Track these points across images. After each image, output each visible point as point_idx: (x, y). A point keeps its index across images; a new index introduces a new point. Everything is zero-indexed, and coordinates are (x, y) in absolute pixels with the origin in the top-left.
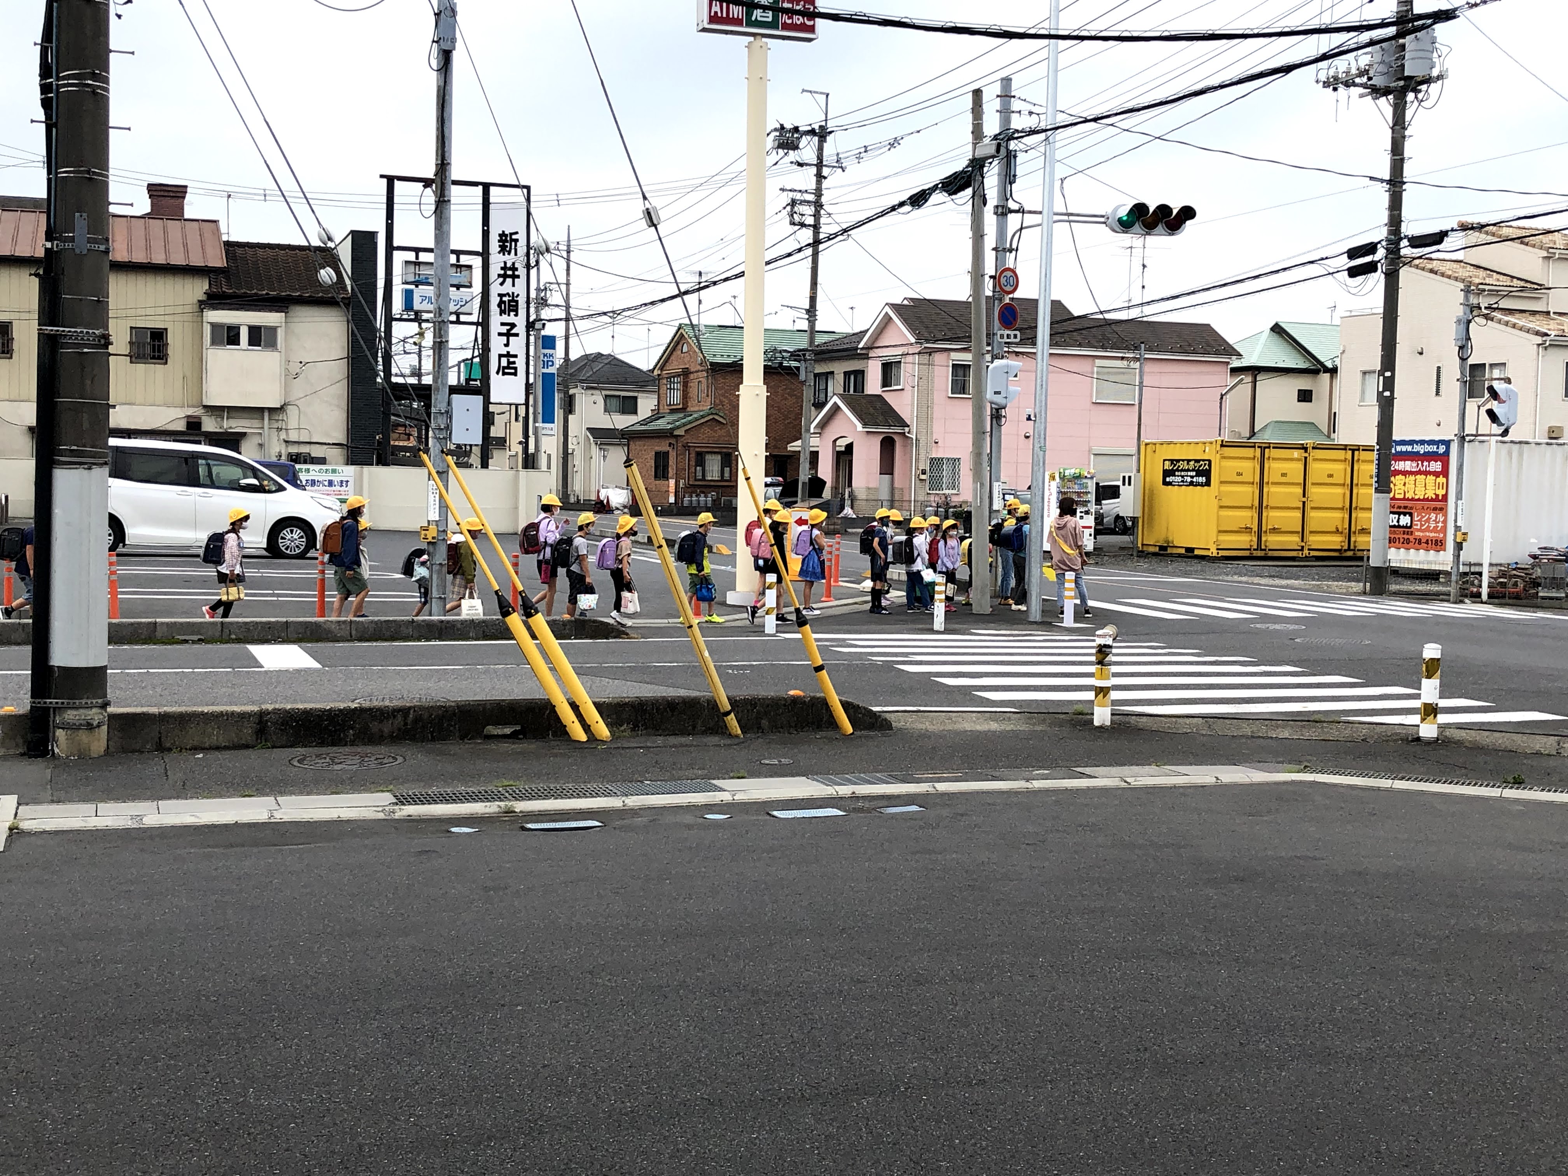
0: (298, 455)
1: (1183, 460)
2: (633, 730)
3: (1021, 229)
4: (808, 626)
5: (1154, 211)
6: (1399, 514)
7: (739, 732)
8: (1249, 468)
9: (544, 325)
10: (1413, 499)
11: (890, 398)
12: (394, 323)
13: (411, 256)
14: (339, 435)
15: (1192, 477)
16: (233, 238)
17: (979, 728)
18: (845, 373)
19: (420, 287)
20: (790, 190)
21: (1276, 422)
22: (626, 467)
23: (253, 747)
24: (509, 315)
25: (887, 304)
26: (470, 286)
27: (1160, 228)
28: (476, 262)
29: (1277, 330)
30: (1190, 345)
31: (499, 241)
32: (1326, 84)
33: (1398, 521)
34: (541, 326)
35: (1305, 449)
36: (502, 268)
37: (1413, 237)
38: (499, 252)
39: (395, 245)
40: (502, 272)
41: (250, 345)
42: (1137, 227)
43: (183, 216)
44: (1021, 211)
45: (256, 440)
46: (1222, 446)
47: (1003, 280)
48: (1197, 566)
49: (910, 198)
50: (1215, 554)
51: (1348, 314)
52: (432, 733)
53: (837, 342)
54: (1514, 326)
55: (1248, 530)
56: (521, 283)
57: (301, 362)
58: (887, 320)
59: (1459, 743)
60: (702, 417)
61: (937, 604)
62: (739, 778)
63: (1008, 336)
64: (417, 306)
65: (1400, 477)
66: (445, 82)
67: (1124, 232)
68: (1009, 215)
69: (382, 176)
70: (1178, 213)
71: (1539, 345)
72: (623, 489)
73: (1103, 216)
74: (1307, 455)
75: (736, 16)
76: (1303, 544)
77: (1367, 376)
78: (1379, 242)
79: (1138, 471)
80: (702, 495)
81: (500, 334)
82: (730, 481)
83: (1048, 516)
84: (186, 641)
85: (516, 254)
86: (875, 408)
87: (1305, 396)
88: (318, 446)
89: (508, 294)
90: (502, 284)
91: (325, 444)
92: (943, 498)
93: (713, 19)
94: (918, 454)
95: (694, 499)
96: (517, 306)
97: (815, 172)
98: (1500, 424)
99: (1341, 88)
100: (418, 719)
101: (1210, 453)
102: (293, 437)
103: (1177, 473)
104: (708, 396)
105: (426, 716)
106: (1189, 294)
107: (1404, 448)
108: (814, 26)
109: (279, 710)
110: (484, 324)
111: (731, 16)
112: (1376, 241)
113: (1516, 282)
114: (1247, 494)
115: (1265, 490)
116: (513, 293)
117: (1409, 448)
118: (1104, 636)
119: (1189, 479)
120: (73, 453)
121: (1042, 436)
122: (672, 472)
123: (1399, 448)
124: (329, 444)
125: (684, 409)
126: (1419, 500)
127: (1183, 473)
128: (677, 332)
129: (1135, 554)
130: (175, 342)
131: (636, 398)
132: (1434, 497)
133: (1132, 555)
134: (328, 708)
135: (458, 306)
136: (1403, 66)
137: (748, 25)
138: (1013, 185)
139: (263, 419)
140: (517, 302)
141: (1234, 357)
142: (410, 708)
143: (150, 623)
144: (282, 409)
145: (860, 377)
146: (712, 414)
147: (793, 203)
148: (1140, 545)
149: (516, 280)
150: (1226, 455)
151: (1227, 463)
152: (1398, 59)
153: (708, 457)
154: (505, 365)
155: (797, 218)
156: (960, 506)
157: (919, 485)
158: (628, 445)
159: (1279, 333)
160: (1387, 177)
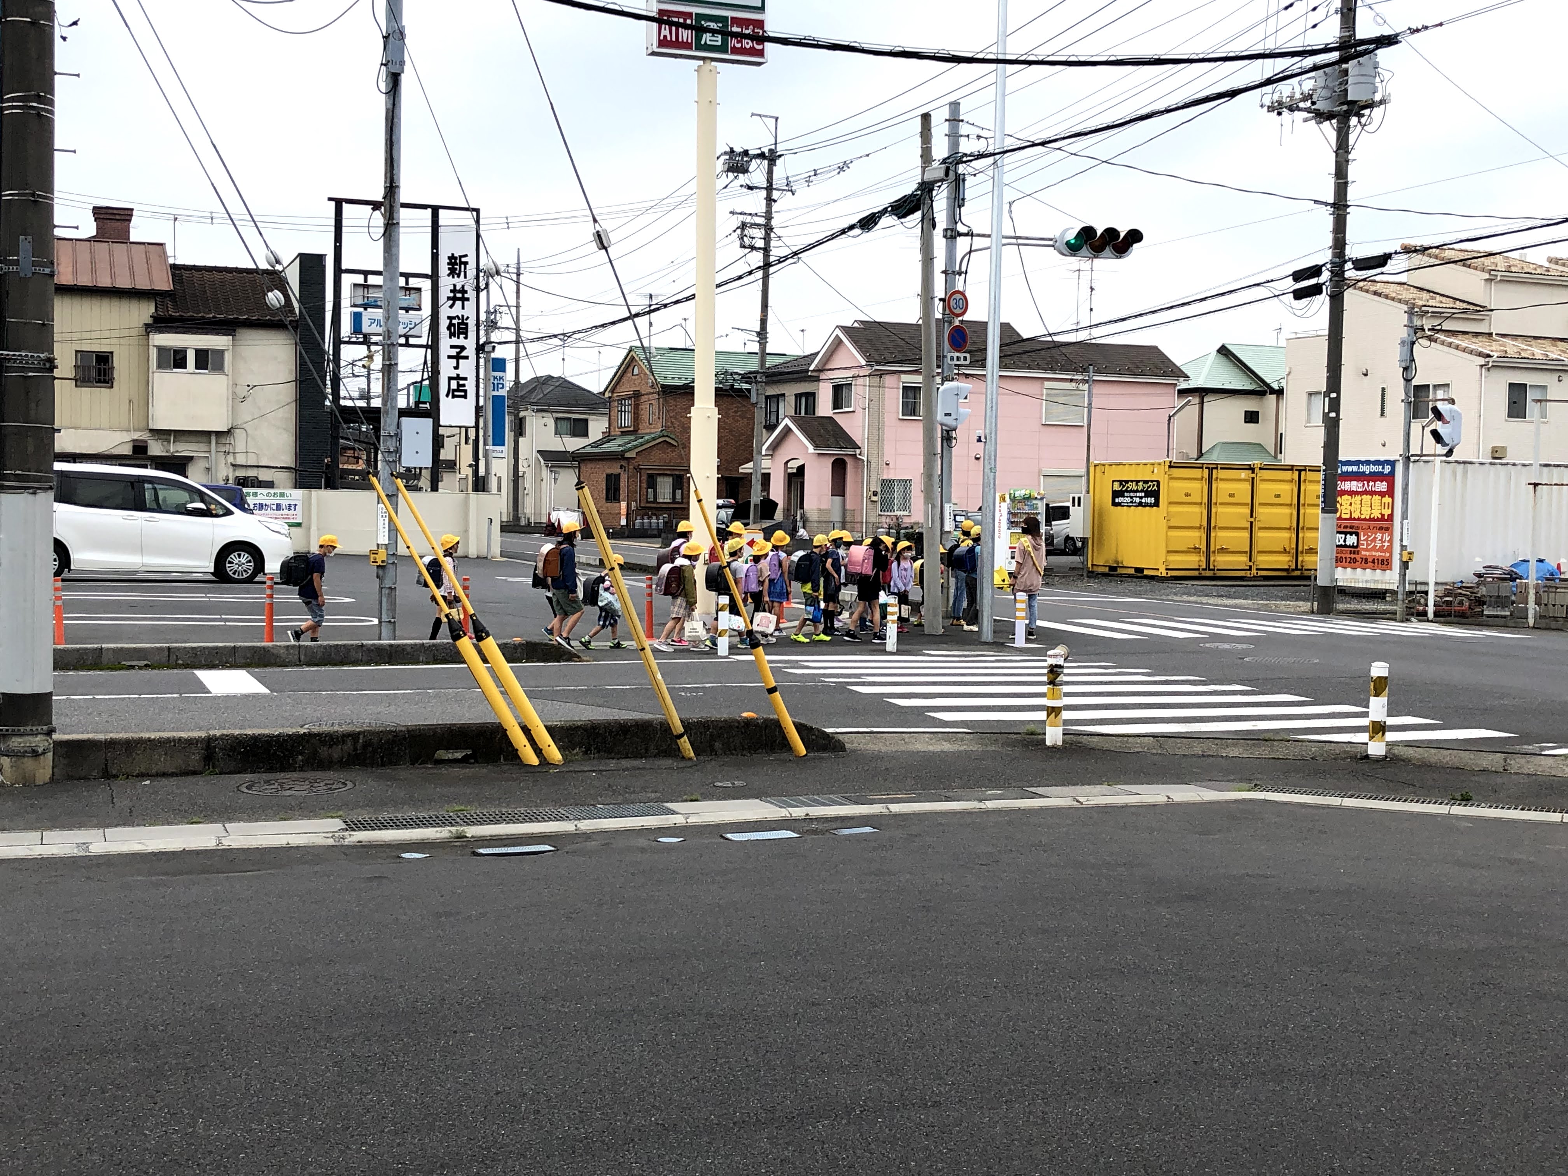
0: (246, 479)
1: (1132, 481)
2: (586, 753)
4: (761, 648)
5: (1102, 234)
6: (1346, 533)
7: (692, 754)
8: (1197, 489)
9: (494, 347)
10: (1359, 519)
11: (841, 420)
12: (342, 346)
13: (359, 279)
14: (288, 458)
15: (1141, 498)
16: (179, 262)
17: (931, 748)
18: (796, 395)
19: (369, 310)
20: (741, 214)
21: (1224, 443)
22: (577, 489)
23: (201, 773)
24: (458, 338)
25: (837, 327)
26: (419, 309)
27: (1108, 251)
28: (426, 285)
29: (1224, 352)
30: (1138, 367)
31: (448, 264)
32: (1271, 109)
33: (1345, 541)
34: (491, 349)
35: (1253, 470)
36: (451, 291)
37: (1357, 260)
38: (449, 275)
39: (344, 267)
40: (452, 295)
41: (196, 368)
42: (1085, 250)
43: (129, 239)
44: (970, 234)
45: (203, 464)
46: (1170, 467)
47: (952, 303)
48: (1146, 585)
49: (860, 221)
50: (1164, 574)
51: (1294, 336)
52: (382, 758)
53: (786, 365)
54: (1457, 347)
55: (1196, 550)
56: (470, 305)
57: (248, 386)
58: (838, 343)
59: (1407, 761)
60: (654, 439)
61: (889, 625)
62: (692, 801)
63: (958, 359)
64: (365, 329)
65: (1346, 497)
66: (394, 105)
67: (1071, 255)
68: (958, 238)
69: (330, 199)
70: (1125, 236)
71: (1482, 366)
72: (574, 511)
73: (1051, 240)
74: (1254, 475)
75: (685, 40)
76: (1251, 564)
77: (1313, 397)
78: (1324, 265)
79: (1088, 492)
80: (654, 517)
81: (450, 357)
82: (682, 503)
83: (999, 537)
84: (132, 667)
85: (465, 277)
86: (826, 430)
87: (1252, 417)
88: (265, 469)
89: (458, 316)
90: (451, 307)
91: (273, 468)
92: (895, 519)
93: (663, 43)
94: (869, 476)
95: (646, 521)
96: (466, 328)
97: (765, 196)
98: (1445, 444)
99: (1285, 112)
100: (367, 745)
101: (1159, 474)
102: (241, 460)
103: (1126, 494)
104: (659, 418)
105: (375, 740)
106: (1136, 316)
107: (1350, 469)
108: (763, 50)
109: (227, 736)
110: (434, 346)
111: (680, 40)
112: (1321, 263)
113: (1458, 304)
114: (1197, 515)
115: (1213, 510)
116: (463, 316)
117: (1355, 468)
118: (1055, 656)
119: (1138, 500)
120: (18, 478)
121: (993, 458)
122: (623, 493)
123: (1345, 469)
124: (277, 468)
125: (635, 431)
126: (1365, 519)
127: (1132, 494)
128: (628, 355)
129: (1085, 574)
130: (121, 366)
131: (586, 421)
132: (1380, 516)
133: (1082, 575)
134: (277, 733)
135: (408, 329)
136: (1346, 90)
137: (697, 49)
138: (962, 209)
139: (210, 443)
140: (467, 324)
141: (1181, 379)
142: (359, 733)
143: (96, 649)
144: (229, 432)
145: (811, 399)
146: (663, 436)
147: (743, 226)
148: (1090, 566)
149: (466, 303)
150: (1174, 476)
151: (1175, 484)
152: (1341, 84)
153: (660, 480)
154: (455, 387)
155: (747, 241)
156: (912, 528)
157: (870, 506)
158: (579, 468)
159: (1226, 355)
160: (1331, 200)
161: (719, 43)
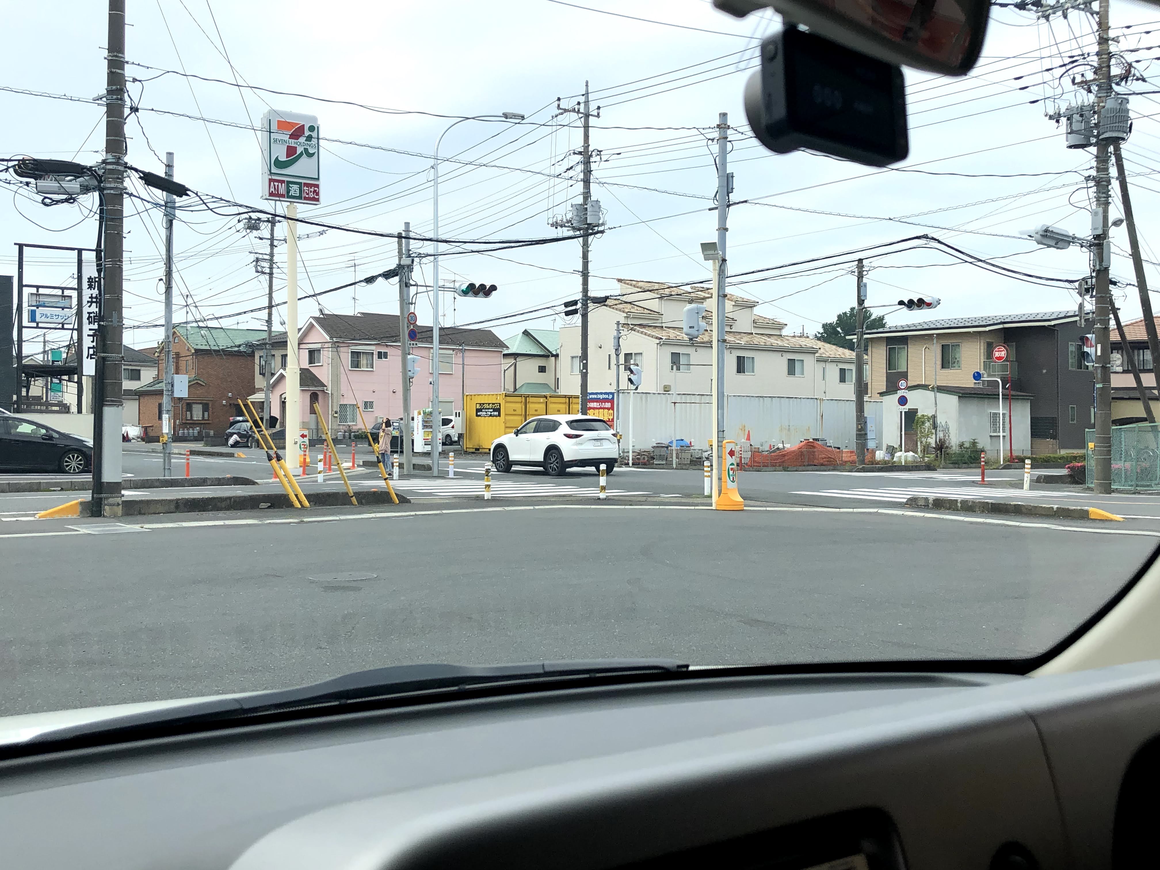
1: (486, 404)
2: (315, 504)
3: (417, 294)
5: (479, 287)
7: (357, 503)
8: (519, 407)
11: (314, 371)
12: (24, 329)
13: (34, 290)
15: (491, 412)
18: (282, 356)
19: (40, 308)
21: (528, 383)
24: (94, 324)
25: (311, 317)
26: (71, 308)
27: (481, 294)
28: (74, 294)
29: (526, 333)
30: (481, 342)
31: (88, 282)
32: (552, 225)
35: (546, 397)
36: (90, 298)
37: (593, 298)
38: (88, 288)
39: (24, 283)
40: (90, 300)
42: (470, 294)
44: (416, 285)
46: (506, 396)
47: (410, 318)
49: (365, 279)
51: (563, 326)
53: (275, 338)
54: (645, 334)
58: (311, 327)
60: (191, 382)
61: (395, 468)
63: (413, 344)
64: (38, 319)
65: (592, 410)
67: (464, 295)
68: (410, 286)
69: (15, 244)
70: (489, 288)
71: (658, 344)
72: (137, 426)
73: (454, 288)
74: (547, 400)
75: (282, 193)
77: (574, 360)
78: (579, 300)
79: (463, 409)
80: (191, 429)
81: (89, 335)
83: (418, 433)
84: (55, 490)
86: (306, 376)
87: (542, 369)
89: (93, 312)
90: (90, 306)
92: (348, 427)
93: (271, 194)
94: (332, 402)
95: (186, 431)
97: (270, 243)
98: (634, 385)
99: (559, 228)
101: (500, 400)
103: (483, 410)
104: (193, 369)
105: (238, 500)
107: (593, 396)
108: (319, 198)
110: (80, 330)
111: (279, 193)
112: (577, 299)
113: (646, 311)
114: (519, 420)
115: (527, 418)
117: (595, 396)
119: (489, 413)
120: (112, 401)
123: (591, 396)
127: (486, 410)
129: (463, 453)
131: (139, 370)
133: (461, 453)
135: (64, 319)
136: (587, 218)
137: (287, 197)
141: (505, 348)
146: (197, 380)
147: (257, 260)
148: (465, 448)
150: (507, 401)
151: (508, 405)
152: (584, 214)
153: (194, 406)
154: (92, 353)
155: (259, 269)
156: (358, 432)
157: (334, 419)
158: (139, 399)
159: (527, 335)
160: (581, 270)
161: (298, 195)
